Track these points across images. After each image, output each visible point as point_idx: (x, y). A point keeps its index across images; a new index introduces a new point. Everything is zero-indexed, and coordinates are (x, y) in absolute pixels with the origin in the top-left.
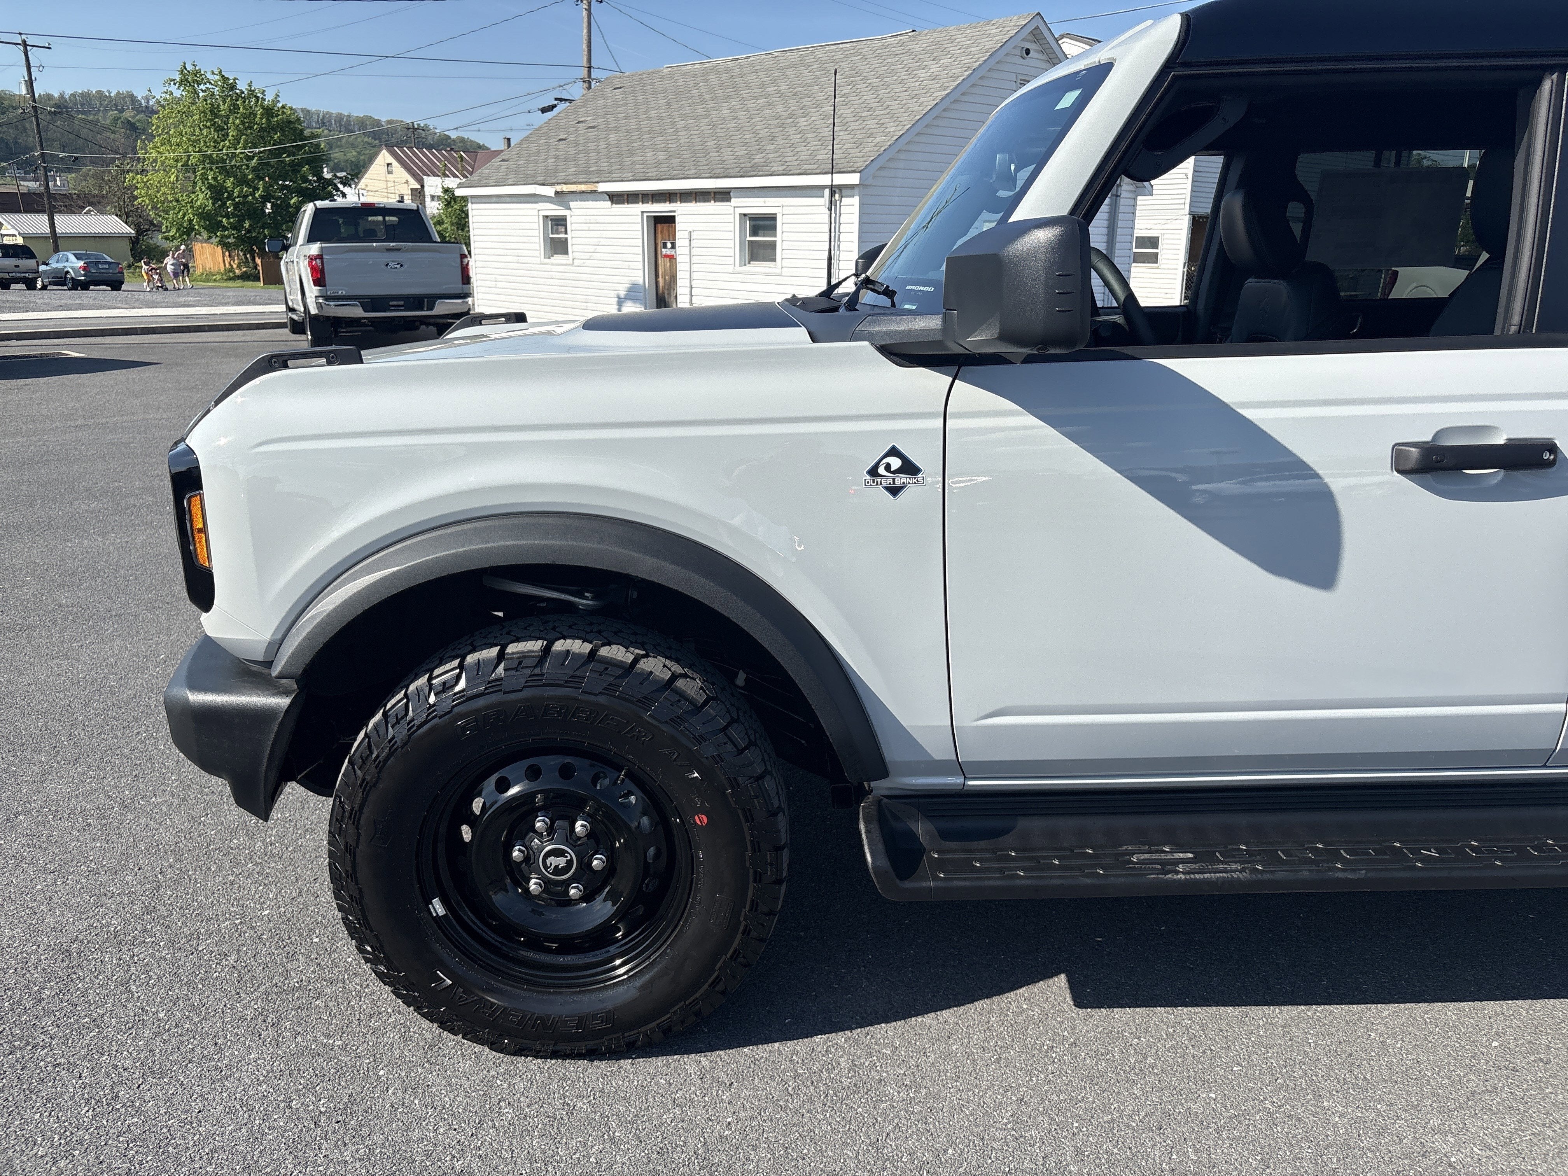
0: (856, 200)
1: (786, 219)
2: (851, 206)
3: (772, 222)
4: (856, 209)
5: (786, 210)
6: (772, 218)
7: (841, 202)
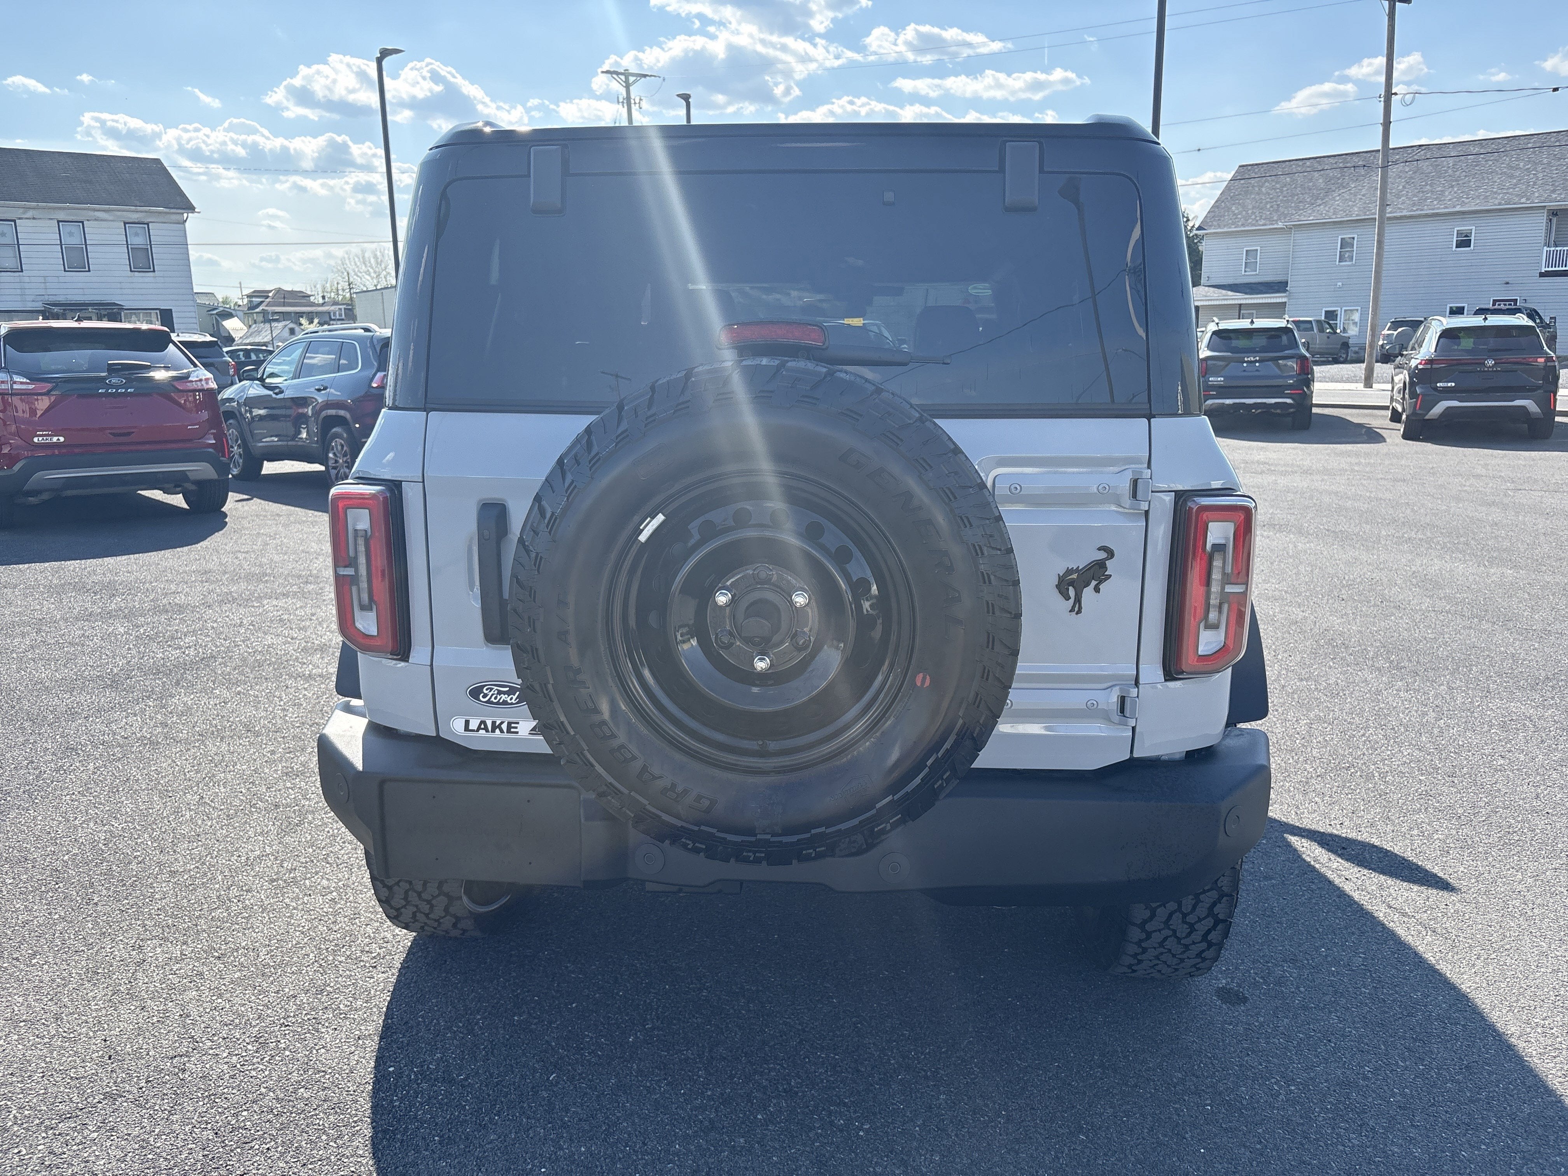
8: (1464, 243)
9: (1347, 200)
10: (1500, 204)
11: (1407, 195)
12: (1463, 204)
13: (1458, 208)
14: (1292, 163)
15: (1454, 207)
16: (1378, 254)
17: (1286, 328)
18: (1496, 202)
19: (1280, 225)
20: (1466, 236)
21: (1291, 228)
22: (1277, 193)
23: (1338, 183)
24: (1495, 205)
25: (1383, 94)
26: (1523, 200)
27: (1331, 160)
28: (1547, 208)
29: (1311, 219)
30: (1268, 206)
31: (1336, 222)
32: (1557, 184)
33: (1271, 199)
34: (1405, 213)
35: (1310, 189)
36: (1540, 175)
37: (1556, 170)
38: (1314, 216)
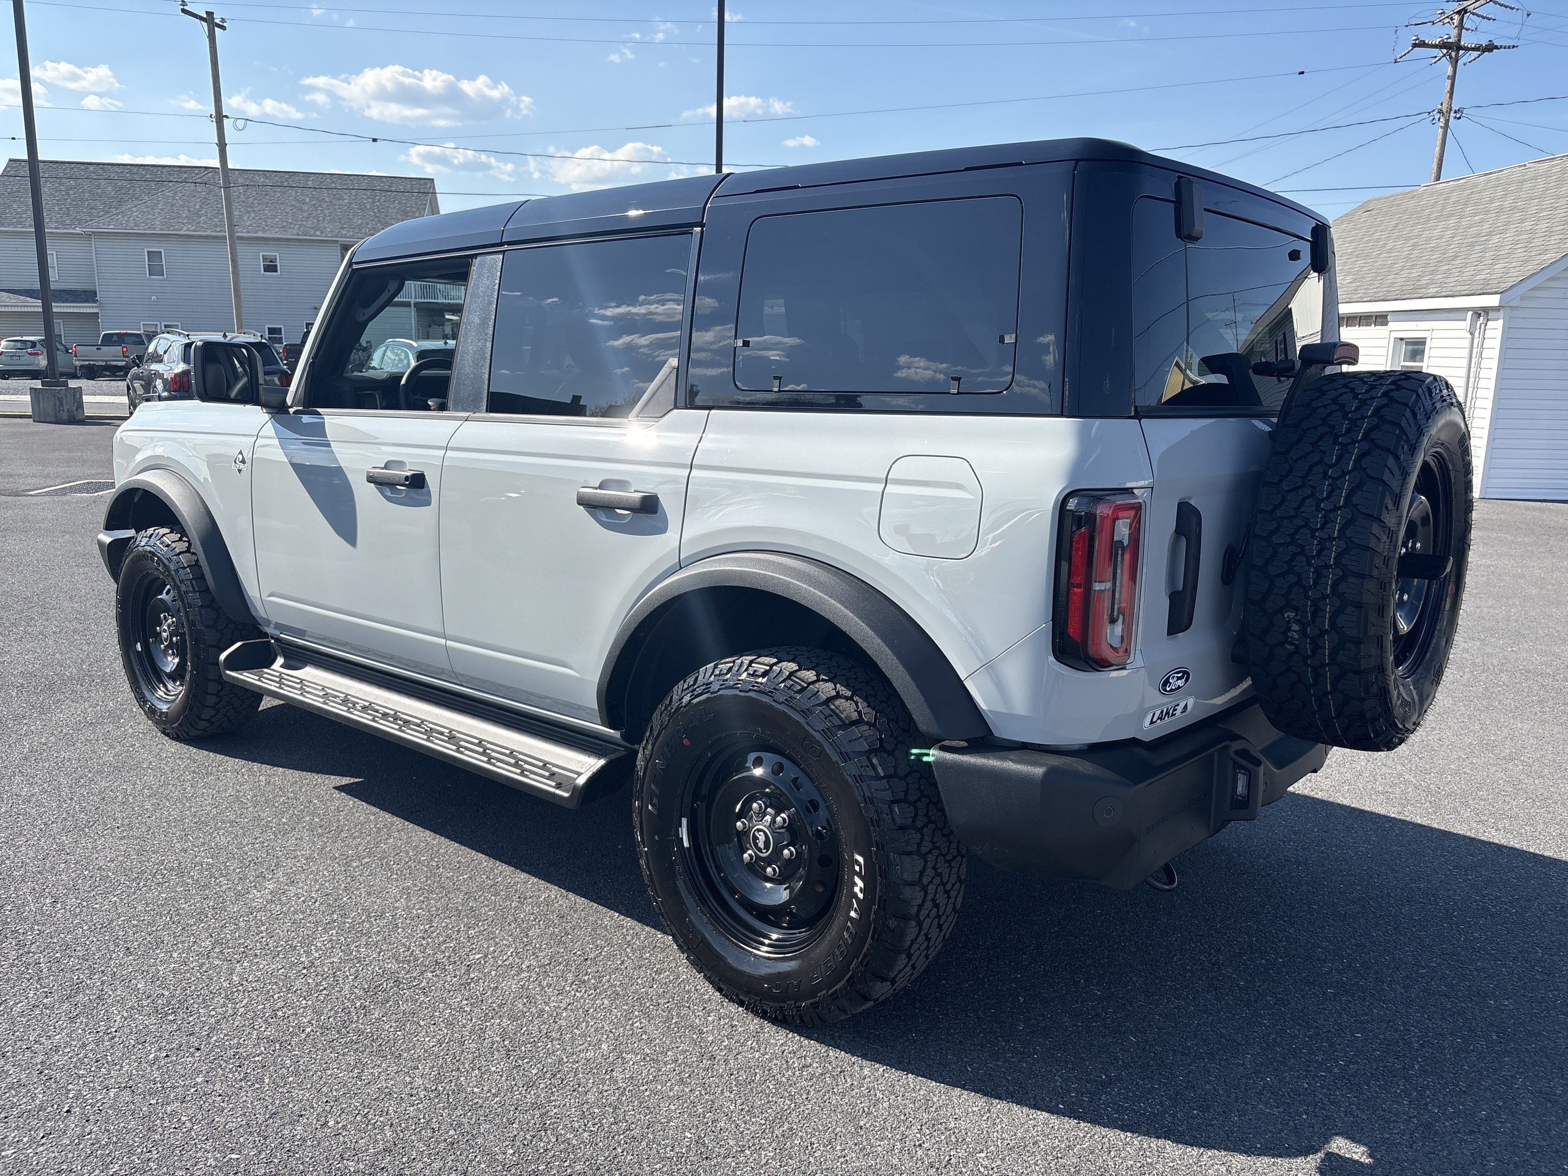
0: (1499, 324)
1: (1434, 343)
2: (1495, 328)
3: (1423, 347)
4: (1498, 334)
5: (1436, 334)
6: (1422, 342)
7: (1486, 325)
8: (271, 267)
9: (145, 212)
10: (298, 235)
11: (206, 215)
12: (264, 231)
13: (260, 234)
14: (73, 166)
15: (256, 232)
16: (234, 273)
17: (260, 343)
18: (295, 232)
19: (78, 230)
20: (271, 261)
21: (91, 235)
22: (63, 195)
23: (129, 194)
24: (294, 235)
25: (214, 113)
26: (318, 233)
27: (116, 169)
28: (339, 243)
29: (111, 229)
30: (57, 209)
31: (139, 233)
32: (343, 221)
33: (58, 201)
34: (208, 233)
35: (100, 196)
36: (327, 212)
37: (339, 208)
38: (115, 225)
